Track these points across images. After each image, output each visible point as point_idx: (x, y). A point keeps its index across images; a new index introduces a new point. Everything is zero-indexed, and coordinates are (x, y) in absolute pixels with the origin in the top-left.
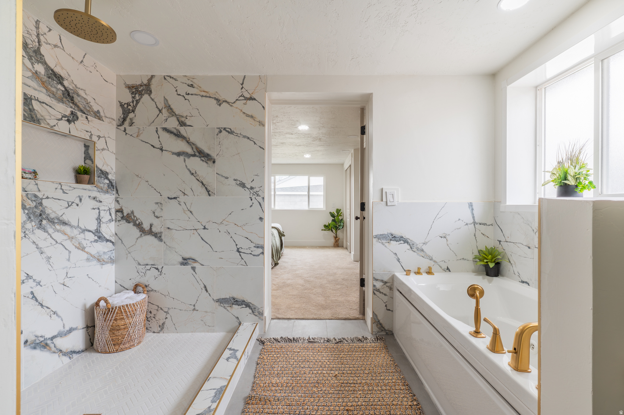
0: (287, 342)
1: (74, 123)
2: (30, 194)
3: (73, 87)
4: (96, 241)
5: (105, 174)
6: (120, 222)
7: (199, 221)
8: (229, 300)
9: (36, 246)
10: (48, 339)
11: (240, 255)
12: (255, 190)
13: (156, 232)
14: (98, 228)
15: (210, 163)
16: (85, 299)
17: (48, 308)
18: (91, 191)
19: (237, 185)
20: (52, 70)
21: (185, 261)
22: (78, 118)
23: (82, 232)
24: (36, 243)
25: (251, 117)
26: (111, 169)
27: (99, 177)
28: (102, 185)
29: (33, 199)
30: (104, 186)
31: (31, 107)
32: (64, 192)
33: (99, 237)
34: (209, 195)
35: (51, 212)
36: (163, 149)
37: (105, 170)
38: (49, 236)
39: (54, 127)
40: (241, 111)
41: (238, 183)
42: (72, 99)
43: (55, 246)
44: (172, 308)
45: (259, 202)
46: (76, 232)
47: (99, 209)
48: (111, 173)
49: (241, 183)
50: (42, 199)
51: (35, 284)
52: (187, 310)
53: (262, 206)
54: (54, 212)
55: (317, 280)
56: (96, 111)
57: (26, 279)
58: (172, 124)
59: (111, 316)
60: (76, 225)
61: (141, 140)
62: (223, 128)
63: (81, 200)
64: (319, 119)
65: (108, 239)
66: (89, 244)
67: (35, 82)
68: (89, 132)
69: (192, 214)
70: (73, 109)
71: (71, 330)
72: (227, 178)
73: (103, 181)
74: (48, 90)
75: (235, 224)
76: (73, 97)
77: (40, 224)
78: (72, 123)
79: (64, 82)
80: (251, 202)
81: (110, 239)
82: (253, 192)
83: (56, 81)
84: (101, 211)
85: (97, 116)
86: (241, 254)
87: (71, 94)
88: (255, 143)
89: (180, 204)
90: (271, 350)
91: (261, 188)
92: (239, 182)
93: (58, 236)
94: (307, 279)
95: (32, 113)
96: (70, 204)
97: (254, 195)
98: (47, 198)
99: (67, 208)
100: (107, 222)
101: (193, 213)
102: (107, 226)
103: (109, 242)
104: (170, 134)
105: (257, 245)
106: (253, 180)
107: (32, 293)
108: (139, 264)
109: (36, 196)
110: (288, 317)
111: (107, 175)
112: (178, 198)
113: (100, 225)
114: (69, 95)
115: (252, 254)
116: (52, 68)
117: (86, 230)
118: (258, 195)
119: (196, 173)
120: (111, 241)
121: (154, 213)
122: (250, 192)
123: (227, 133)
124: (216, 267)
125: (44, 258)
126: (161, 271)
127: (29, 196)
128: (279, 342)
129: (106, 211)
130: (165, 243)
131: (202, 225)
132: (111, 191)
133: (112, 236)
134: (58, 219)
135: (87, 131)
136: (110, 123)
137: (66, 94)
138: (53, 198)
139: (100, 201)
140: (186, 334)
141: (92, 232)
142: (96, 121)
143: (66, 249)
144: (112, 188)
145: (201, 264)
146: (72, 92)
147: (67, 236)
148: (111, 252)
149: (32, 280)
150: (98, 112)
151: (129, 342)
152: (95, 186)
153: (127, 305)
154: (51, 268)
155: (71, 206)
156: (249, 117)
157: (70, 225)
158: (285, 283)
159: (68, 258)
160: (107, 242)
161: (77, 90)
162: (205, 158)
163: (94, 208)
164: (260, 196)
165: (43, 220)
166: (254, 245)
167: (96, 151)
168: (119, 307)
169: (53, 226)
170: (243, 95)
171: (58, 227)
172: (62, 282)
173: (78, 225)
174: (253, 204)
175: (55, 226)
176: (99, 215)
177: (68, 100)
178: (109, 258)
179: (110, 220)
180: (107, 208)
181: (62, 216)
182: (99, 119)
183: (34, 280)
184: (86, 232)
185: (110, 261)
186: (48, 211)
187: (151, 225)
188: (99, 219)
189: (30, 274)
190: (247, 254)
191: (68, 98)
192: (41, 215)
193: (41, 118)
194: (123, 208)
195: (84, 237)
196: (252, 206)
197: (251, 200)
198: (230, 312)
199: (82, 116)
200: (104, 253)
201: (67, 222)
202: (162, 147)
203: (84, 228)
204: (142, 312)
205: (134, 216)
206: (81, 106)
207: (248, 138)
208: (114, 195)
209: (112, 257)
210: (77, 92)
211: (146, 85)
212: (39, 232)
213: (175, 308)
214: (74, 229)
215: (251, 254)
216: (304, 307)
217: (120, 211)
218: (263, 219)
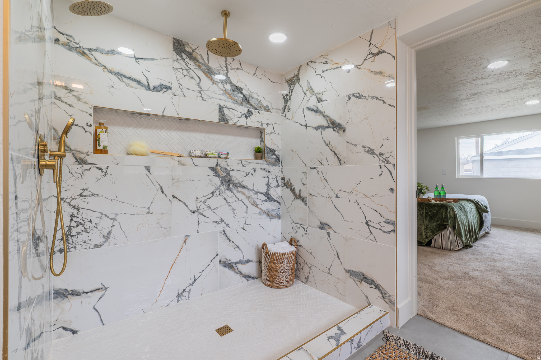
0: (419, 354)
1: (250, 118)
2: (223, 168)
3: (249, 93)
4: (266, 201)
5: (273, 151)
6: (283, 187)
7: (332, 190)
8: (358, 274)
9: (226, 201)
10: (233, 262)
11: (369, 229)
12: (384, 156)
13: (303, 197)
14: (267, 191)
15: (341, 132)
16: (258, 242)
17: (233, 242)
18: (262, 165)
19: (365, 152)
20: (235, 86)
21: (323, 226)
22: (252, 114)
23: (256, 194)
24: (226, 199)
25: (380, 74)
26: (277, 147)
27: (268, 154)
28: (270, 160)
29: (225, 171)
30: (272, 160)
31: (223, 113)
32: (243, 166)
33: (268, 198)
34: (341, 164)
35: (235, 179)
36: (307, 125)
37: (273, 149)
38: (234, 195)
39: (236, 123)
40: (369, 70)
41: (366, 150)
42: (248, 101)
43: (237, 202)
44: (314, 266)
45: (389, 170)
46: (251, 193)
47: (268, 177)
48: (277, 150)
49: (370, 149)
50: (229, 171)
51: (226, 225)
52: (324, 271)
53: (393, 175)
54: (237, 179)
55: (529, 284)
56: (266, 106)
57: (220, 221)
58: (313, 102)
59: (268, 259)
60: (252, 188)
61: (294, 121)
62: (352, 94)
63: (255, 171)
64: (521, 42)
65: (275, 200)
66: (261, 203)
67: (225, 96)
68: (260, 122)
69: (327, 183)
70: (249, 108)
71: (248, 261)
72: (356, 145)
73: (271, 157)
74: (232, 99)
75: (364, 195)
76: (249, 100)
77: (229, 187)
78: (249, 118)
79: (243, 91)
80: (380, 170)
81: (277, 200)
82: (382, 159)
83: (238, 92)
84: (269, 179)
85: (267, 110)
86: (370, 227)
87: (247, 99)
88: (384, 102)
89: (318, 173)
90: (391, 354)
91: (391, 154)
92: (368, 149)
93: (240, 196)
94: (510, 277)
95: (224, 117)
96: (247, 174)
97: (384, 162)
98: (233, 170)
99: (245, 177)
100: (274, 187)
101: (328, 181)
102: (274, 190)
103: (276, 202)
104: (312, 111)
105: (387, 220)
106: (383, 145)
107: (224, 231)
108: (294, 222)
109: (226, 169)
110: (441, 321)
111: (275, 152)
112: (317, 168)
113: (269, 189)
114: (246, 99)
115: (382, 230)
116: (235, 84)
117: (259, 192)
118: (388, 162)
119: (330, 143)
120: (277, 202)
121: (302, 180)
122: (379, 159)
123: (356, 98)
124: (347, 237)
125: (231, 209)
126: (307, 231)
127: (222, 169)
128: (408, 349)
129: (274, 179)
130: (308, 207)
131: (335, 193)
132: (277, 164)
133: (278, 197)
134: (240, 184)
135: (259, 122)
136: (277, 112)
137: (244, 99)
138: (236, 170)
139: (269, 171)
140: (323, 293)
141: (263, 194)
142: (266, 113)
143: (245, 204)
144: (278, 161)
145: (334, 231)
146: (248, 96)
147: (245, 196)
148: (278, 210)
149: (224, 223)
150: (267, 106)
151: (279, 283)
152: (265, 161)
153: (277, 253)
154: (235, 217)
155: (248, 176)
156: (377, 74)
157: (248, 188)
158: (468, 274)
159: (246, 211)
160: (274, 202)
161: (251, 95)
162: (337, 128)
163: (265, 176)
164: (390, 163)
165: (230, 185)
166: (384, 220)
167: (265, 135)
168: (272, 253)
169: (236, 189)
170: (371, 53)
171: (239, 189)
172: (242, 227)
173: (253, 189)
174: (383, 173)
175: (237, 189)
176: (268, 182)
177: (245, 103)
178: (276, 214)
179: (277, 186)
180: (274, 177)
181: (242, 182)
182: (268, 111)
183: (225, 223)
184: (259, 194)
185: (277, 216)
186: (233, 179)
187: (300, 191)
188: (268, 185)
189: (223, 219)
190: (377, 229)
191: (246, 101)
192: (229, 181)
193: (229, 118)
194: (285, 177)
195: (257, 197)
196: (381, 174)
197: (381, 168)
198: (360, 288)
199: (255, 112)
200: (272, 210)
201: (245, 186)
202: (307, 124)
203: (257, 191)
204: (289, 262)
205: (291, 183)
206: (254, 105)
207: (377, 98)
208: (280, 166)
209: (279, 214)
210: (252, 96)
211: (296, 76)
212: (228, 192)
213: (315, 266)
214: (250, 191)
215: (380, 229)
216: (476, 318)
217: (283, 179)
218: (394, 190)
